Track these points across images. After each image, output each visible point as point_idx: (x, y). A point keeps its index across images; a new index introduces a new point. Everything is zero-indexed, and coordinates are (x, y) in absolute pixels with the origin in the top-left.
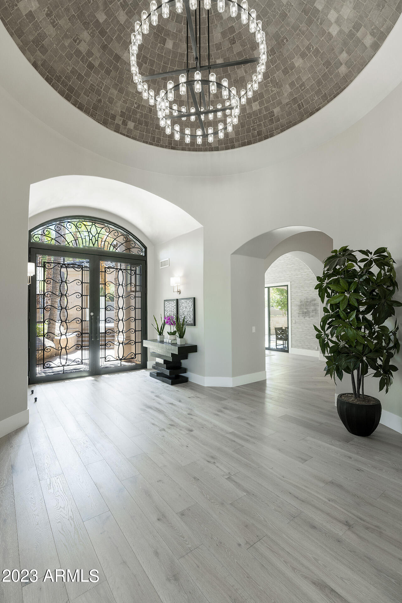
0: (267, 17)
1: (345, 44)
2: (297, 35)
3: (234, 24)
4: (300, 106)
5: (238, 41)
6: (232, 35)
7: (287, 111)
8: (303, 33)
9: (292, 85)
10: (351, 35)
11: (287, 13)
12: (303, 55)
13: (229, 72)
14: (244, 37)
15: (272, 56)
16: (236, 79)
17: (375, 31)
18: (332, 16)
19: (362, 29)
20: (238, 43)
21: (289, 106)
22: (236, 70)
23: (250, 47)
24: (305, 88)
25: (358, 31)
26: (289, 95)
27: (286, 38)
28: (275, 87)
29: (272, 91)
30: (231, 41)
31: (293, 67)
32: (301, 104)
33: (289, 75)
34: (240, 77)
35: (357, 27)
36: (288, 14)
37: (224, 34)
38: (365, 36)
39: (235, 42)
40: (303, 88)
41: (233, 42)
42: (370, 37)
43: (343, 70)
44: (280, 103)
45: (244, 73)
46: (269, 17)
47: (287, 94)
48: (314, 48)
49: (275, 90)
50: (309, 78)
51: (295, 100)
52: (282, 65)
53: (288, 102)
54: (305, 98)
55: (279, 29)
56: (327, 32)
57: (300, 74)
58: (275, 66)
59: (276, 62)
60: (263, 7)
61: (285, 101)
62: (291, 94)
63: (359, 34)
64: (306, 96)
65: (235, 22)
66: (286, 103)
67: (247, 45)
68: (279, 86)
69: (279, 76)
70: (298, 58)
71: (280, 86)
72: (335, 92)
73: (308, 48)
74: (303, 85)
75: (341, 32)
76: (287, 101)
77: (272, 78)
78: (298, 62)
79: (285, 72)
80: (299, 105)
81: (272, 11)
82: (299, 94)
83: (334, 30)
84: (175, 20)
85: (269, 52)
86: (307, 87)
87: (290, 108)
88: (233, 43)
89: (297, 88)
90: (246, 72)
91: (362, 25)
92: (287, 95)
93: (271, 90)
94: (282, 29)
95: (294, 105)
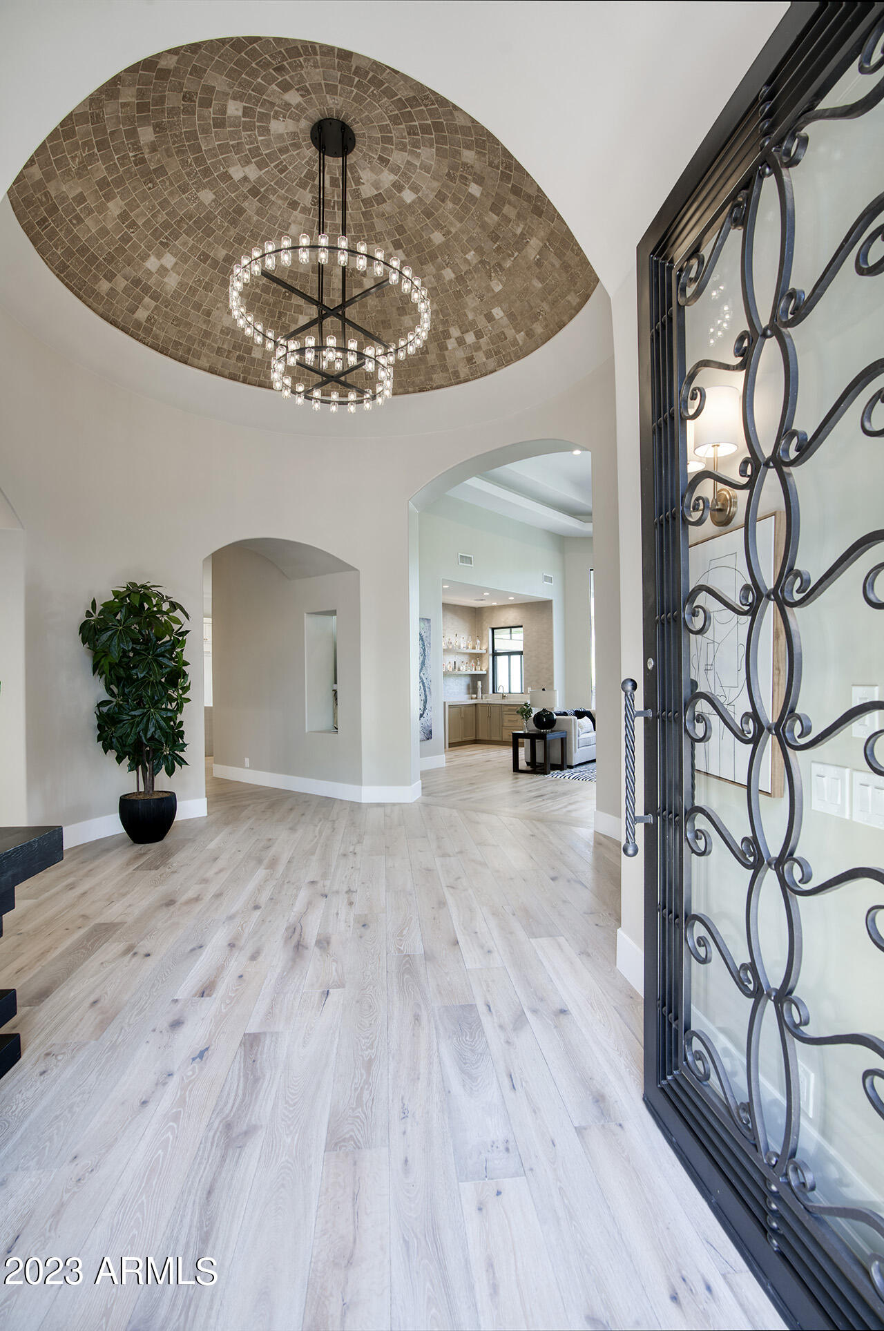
0: (193, 163)
1: (136, 282)
2: (154, 207)
3: (211, 110)
4: (44, 223)
5: (183, 105)
6: (197, 101)
7: (33, 197)
8: (154, 216)
9: (81, 199)
10: (146, 289)
11: (186, 194)
12: (124, 216)
13: (140, 72)
14: (183, 118)
15: (133, 159)
16: (120, 81)
17: (153, 321)
18: (169, 260)
19: (153, 304)
20: (180, 104)
21: (44, 199)
22: (137, 87)
23: (163, 122)
24: (74, 225)
25: (151, 297)
26: (62, 195)
27: (154, 187)
28: (80, 163)
29: (73, 158)
30: (190, 95)
31: (109, 197)
32: (47, 223)
33: (96, 191)
34: (121, 92)
35: (155, 297)
36: (183, 196)
37: (210, 90)
38: (146, 308)
39: (184, 101)
40: (75, 222)
41: (188, 97)
42: (146, 316)
43: (104, 286)
44: (49, 176)
45: (123, 101)
46: (191, 165)
47: (65, 190)
48: (132, 235)
49: (74, 165)
50: (90, 230)
51: (53, 209)
52: (115, 178)
53: (50, 196)
54: (57, 230)
55: (168, 179)
56: (150, 253)
57: (96, 213)
58: (115, 163)
59: (122, 165)
60: (209, 162)
61: (52, 189)
62: (64, 199)
63: (147, 299)
64: (61, 230)
65: (214, 114)
66: (49, 193)
67: (168, 118)
68: (80, 171)
69: (97, 170)
70: (121, 208)
71: (80, 174)
72: (73, 282)
73: (133, 225)
74: (80, 220)
75: (149, 273)
76: (53, 194)
77: (96, 157)
78: (115, 207)
79: (103, 183)
80: (44, 220)
81: (196, 173)
82: (64, 216)
83: (152, 264)
84: (300, 48)
85: (142, 156)
86: (75, 228)
87: (40, 201)
88: (184, 97)
89: (74, 210)
90: (124, 105)
91: (157, 302)
92: (63, 192)
93: (76, 156)
94: (168, 183)
95: (45, 210)
